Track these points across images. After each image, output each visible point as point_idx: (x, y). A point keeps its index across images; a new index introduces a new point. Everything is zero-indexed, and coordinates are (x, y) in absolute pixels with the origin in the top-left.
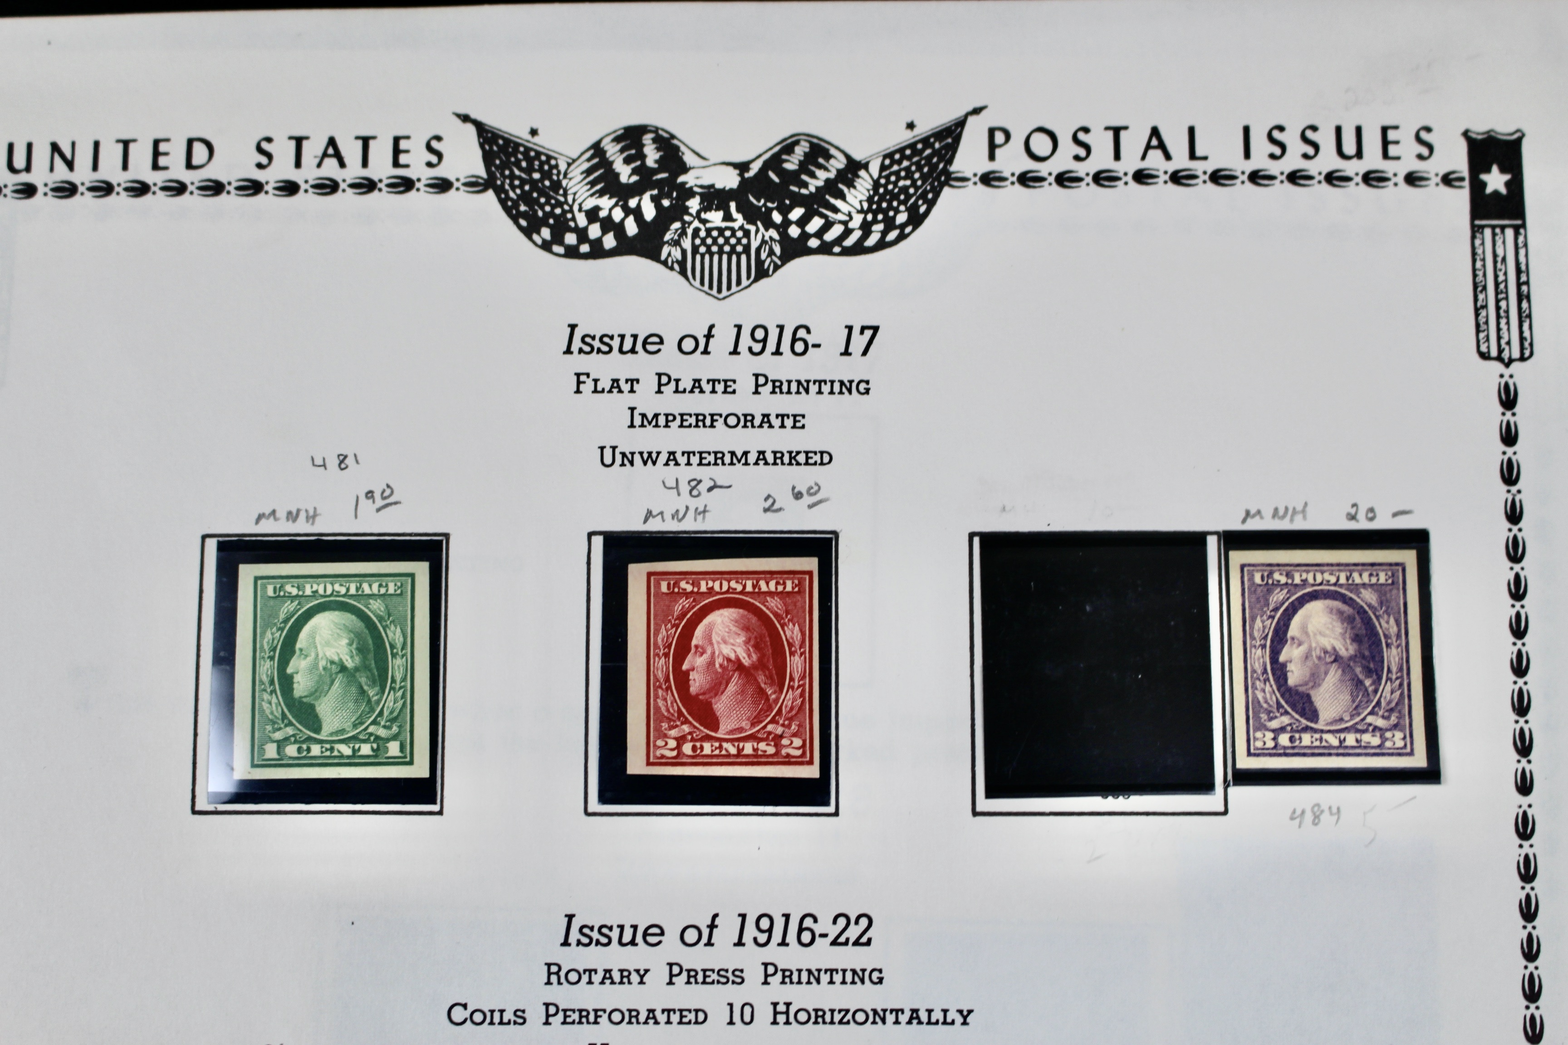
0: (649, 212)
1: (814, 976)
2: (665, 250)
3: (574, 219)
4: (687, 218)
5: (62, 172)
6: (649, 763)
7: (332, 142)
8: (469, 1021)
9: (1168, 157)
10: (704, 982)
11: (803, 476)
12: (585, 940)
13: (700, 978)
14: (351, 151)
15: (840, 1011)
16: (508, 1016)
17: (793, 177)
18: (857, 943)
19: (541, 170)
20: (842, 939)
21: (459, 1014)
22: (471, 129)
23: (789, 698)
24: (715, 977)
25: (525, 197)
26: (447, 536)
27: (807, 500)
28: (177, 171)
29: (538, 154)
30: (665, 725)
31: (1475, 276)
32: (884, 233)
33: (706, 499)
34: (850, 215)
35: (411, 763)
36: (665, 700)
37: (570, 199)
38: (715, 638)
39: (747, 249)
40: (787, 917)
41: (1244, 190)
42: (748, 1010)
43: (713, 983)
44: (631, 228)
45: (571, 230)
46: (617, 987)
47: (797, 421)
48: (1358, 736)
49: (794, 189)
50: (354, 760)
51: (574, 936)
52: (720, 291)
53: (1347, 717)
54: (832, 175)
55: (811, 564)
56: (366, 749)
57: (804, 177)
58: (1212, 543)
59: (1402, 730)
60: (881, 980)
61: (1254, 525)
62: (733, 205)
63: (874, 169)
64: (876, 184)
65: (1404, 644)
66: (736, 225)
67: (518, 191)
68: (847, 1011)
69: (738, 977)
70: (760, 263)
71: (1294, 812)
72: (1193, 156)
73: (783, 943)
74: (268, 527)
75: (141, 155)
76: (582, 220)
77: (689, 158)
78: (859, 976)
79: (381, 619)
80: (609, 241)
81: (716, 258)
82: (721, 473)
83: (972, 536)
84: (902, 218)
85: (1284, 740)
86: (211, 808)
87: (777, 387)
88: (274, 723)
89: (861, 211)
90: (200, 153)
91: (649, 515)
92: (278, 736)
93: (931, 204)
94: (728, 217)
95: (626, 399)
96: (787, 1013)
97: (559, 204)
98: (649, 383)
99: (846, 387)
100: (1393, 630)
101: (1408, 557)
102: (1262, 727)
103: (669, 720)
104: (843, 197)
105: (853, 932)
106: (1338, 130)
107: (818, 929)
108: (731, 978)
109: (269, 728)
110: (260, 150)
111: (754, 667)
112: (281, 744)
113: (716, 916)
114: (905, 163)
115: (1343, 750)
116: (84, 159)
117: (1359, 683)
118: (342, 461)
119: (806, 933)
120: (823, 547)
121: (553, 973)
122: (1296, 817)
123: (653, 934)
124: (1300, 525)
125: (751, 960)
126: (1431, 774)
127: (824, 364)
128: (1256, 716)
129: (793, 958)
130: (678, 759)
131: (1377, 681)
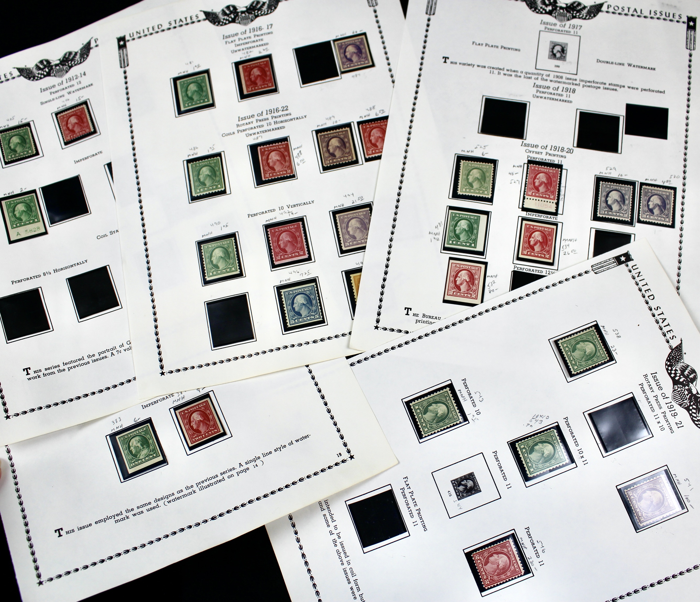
0: (233, 17)
1: (280, 116)
2: (236, 21)
3: (221, 20)
4: (239, 16)
5: (139, 35)
6: (247, 92)
7: (181, 19)
8: (226, 136)
11: (264, 47)
12: (242, 120)
13: (262, 120)
14: (184, 20)
16: (232, 133)
17: (255, 7)
18: (286, 110)
19: (215, 15)
20: (283, 110)
21: (224, 135)
25: (212, 19)
26: (209, 69)
27: (265, 50)
28: (157, 30)
29: (214, 13)
32: (270, 11)
33: (249, 54)
34: (265, 10)
35: (209, 102)
37: (220, 18)
38: (255, 73)
39: (249, 18)
40: (274, 109)
43: (264, 121)
44: (230, 19)
45: (220, 22)
46: (248, 125)
47: (262, 40)
51: (240, 119)
52: (246, 24)
53: (358, 60)
54: (261, 5)
55: (268, 59)
57: (257, 6)
58: (332, 42)
60: (291, 114)
61: (338, 38)
62: (246, 13)
63: (267, 2)
64: (268, 5)
66: (247, 15)
68: (286, 120)
69: (268, 119)
70: (252, 19)
73: (274, 113)
74: (181, 75)
75: (151, 29)
77: (238, 8)
78: (287, 115)
80: (227, 22)
81: (245, 20)
82: (251, 50)
83: (293, 49)
84: (273, 9)
85: (348, 66)
86: (178, 116)
87: (258, 36)
89: (267, 9)
90: (160, 26)
91: (241, 58)
95: (234, 43)
96: (277, 123)
97: (218, 19)
98: (237, 40)
99: (269, 33)
101: (364, 37)
102: (344, 65)
104: (263, 7)
105: (285, 109)
107: (279, 109)
108: (266, 119)
109: (186, 102)
110: (169, 23)
111: (262, 75)
113: (262, 111)
115: (358, 65)
116: (142, 32)
117: (359, 55)
118: (190, 63)
119: (277, 110)
120: (270, 56)
121: (238, 126)
122: (353, 76)
123: (253, 116)
124: (345, 36)
125: (269, 116)
126: (373, 65)
127: (265, 31)
128: (343, 63)
129: (276, 114)
130: (252, 90)
131: (362, 55)
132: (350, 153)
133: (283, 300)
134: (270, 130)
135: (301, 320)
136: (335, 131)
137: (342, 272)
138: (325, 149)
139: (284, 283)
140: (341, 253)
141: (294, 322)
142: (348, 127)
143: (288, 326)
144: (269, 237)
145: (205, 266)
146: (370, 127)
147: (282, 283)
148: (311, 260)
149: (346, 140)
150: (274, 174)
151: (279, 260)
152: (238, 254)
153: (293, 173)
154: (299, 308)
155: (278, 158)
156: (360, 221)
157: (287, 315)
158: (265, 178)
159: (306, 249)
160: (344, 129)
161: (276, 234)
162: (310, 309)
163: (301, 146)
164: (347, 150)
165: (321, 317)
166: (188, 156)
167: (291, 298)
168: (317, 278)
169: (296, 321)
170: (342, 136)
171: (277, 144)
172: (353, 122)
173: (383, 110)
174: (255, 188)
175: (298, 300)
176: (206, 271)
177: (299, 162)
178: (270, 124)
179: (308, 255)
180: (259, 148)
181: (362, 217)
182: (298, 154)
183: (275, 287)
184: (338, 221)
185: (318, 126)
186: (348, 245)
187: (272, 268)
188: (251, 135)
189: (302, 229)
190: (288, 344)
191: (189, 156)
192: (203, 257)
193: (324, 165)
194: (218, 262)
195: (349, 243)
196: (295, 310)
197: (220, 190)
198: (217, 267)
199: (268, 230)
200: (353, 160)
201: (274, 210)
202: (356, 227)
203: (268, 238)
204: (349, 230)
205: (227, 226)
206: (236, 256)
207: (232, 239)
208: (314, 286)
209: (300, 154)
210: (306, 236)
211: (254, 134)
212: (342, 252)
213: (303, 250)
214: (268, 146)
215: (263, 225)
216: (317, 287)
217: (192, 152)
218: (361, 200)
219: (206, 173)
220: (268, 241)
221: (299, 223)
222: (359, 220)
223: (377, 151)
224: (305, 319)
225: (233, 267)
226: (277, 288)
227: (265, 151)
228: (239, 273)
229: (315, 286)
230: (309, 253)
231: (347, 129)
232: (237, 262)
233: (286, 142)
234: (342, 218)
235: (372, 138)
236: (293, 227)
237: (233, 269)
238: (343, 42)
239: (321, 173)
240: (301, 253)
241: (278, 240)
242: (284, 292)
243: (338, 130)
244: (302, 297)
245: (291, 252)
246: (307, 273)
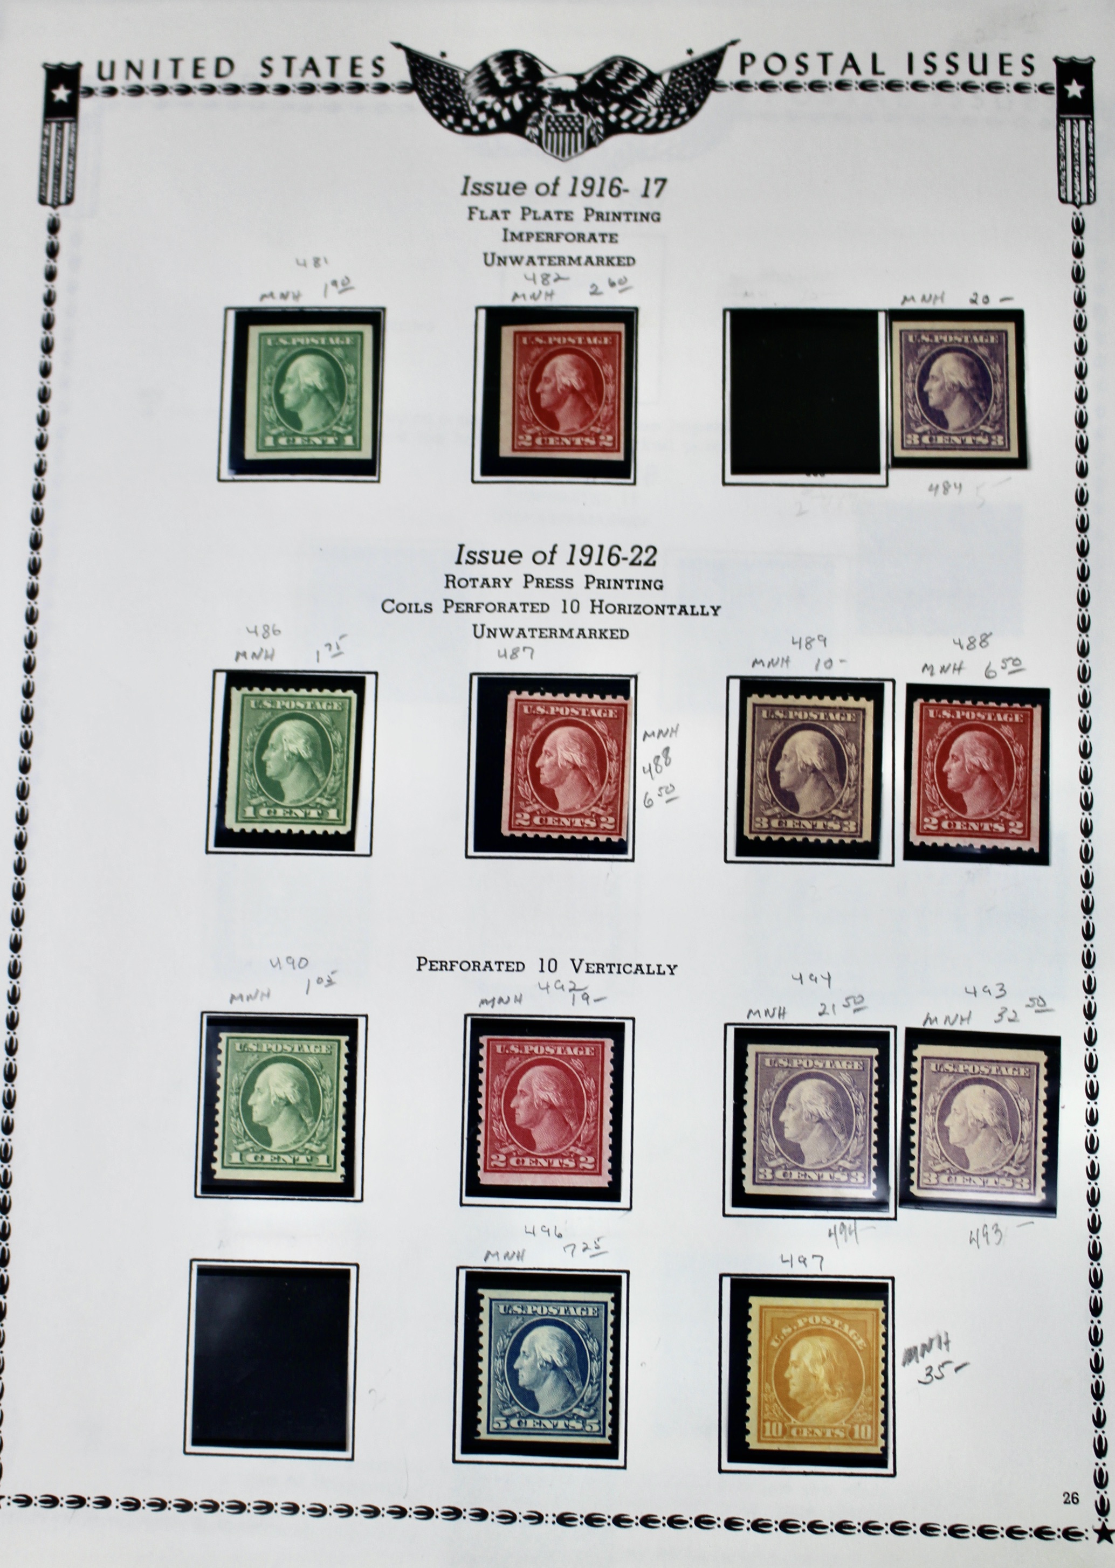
0: (518, 105)
1: (618, 584)
2: (528, 131)
3: (469, 110)
4: (543, 109)
5: (134, 80)
6: (514, 450)
7: (311, 61)
8: (395, 611)
9: (858, 72)
10: (548, 586)
11: (616, 273)
12: (471, 560)
13: (545, 584)
14: (324, 66)
15: (635, 606)
16: (421, 607)
17: (613, 84)
18: (647, 564)
19: (448, 79)
20: (637, 561)
21: (389, 606)
22: (402, 54)
23: (604, 411)
24: (554, 583)
25: (437, 96)
26: (384, 309)
27: (618, 287)
28: (210, 79)
29: (446, 68)
30: (524, 427)
31: (1059, 149)
32: (671, 120)
33: (553, 286)
34: (649, 109)
35: (360, 449)
36: (525, 411)
37: (466, 97)
38: (558, 373)
39: (581, 130)
40: (601, 547)
41: (908, 94)
42: (575, 604)
43: (553, 587)
44: (506, 115)
45: (466, 117)
46: (492, 589)
47: (613, 238)
48: (974, 438)
49: (613, 91)
50: (324, 447)
51: (464, 557)
52: (563, 155)
53: (967, 426)
54: (638, 82)
55: (620, 327)
56: (331, 441)
57: (620, 84)
58: (882, 318)
59: (1003, 434)
60: (661, 587)
61: (909, 306)
62: (573, 103)
63: (666, 79)
64: (667, 89)
65: (1005, 380)
66: (574, 114)
67: (433, 92)
68: (639, 606)
69: (570, 584)
70: (590, 137)
71: (931, 486)
72: (875, 71)
73: (599, 563)
74: (269, 303)
75: (186, 70)
76: (474, 110)
77: (545, 71)
78: (647, 584)
79: (341, 360)
80: (492, 124)
81: (561, 135)
82: (563, 270)
83: (725, 311)
84: (683, 110)
85: (926, 439)
86: (230, 477)
87: (600, 216)
88: (271, 424)
89: (657, 106)
90: (225, 67)
91: (516, 296)
92: (274, 432)
93: (702, 102)
94: (570, 109)
95: (502, 224)
96: (601, 607)
97: (459, 100)
98: (516, 213)
99: (645, 217)
100: (999, 371)
101: (1010, 327)
102: (911, 431)
103: (527, 423)
104: (644, 97)
105: (644, 557)
106: (971, 56)
107: (621, 555)
108: (565, 583)
109: (268, 427)
110: (264, 65)
111: (583, 391)
112: (276, 438)
113: (555, 546)
114: (686, 76)
115: (964, 447)
116: (148, 71)
117: (974, 405)
118: (317, 262)
119: (614, 557)
120: (628, 317)
121: (450, 580)
122: (933, 488)
123: (514, 557)
124: (939, 306)
125: (578, 573)
126: (1021, 462)
127: (631, 202)
128: (908, 424)
129: (605, 572)
130: (533, 448)
131: (987, 404)
132: (855, 804)
133: (484, 1328)
134: (571, 630)
135: (530, 1423)
136: (815, 701)
137: (721, 1276)
138: (761, 767)
139: (498, 1263)
140: (735, 1204)
141: (504, 1425)
142: (868, 699)
143: (479, 1434)
144: (481, 1070)
145: (219, 1118)
146: (953, 721)
147: (493, 1263)
148: (617, 1198)
149: (850, 749)
150: (550, 820)
151: (496, 1170)
152: (350, 1105)
153: (620, 834)
154: (534, 1375)
155: (579, 760)
156: (832, 1094)
157: (483, 1390)
158: (510, 828)
159: (607, 1153)
160: (851, 702)
161: (510, 1063)
162: (573, 1390)
163: (674, 731)
164: (847, 794)
165: (609, 1431)
166: (237, 659)
167: (513, 1331)
168: (624, 1276)
169: (514, 1423)
170: (838, 730)
171: (585, 698)
172: (893, 681)
173: (1016, 661)
174: (467, 857)
175: (538, 1346)
176: (218, 1142)
177: (653, 795)
178: (572, 607)
179: (610, 1178)
180: (513, 696)
181: (845, 1078)
182: (658, 757)
183: (463, 1273)
184: (750, 1072)
185: (755, 662)
186: (769, 1177)
187: (467, 1195)
188: (492, 633)
189: (609, 1067)
190: (467, 1504)
191: (241, 658)
192: (220, 1082)
193: (746, 832)
194: (270, 1118)
195: (774, 1170)
196: (517, 1380)
197: (331, 830)
198: (261, 1134)
199: (483, 1040)
200: (859, 840)
201: (520, 966)
202: (812, 1115)
203: (475, 1070)
204: (782, 1118)
205: (330, 982)
206: (342, 1110)
207: (339, 1041)
208: (606, 1304)
209: (662, 761)
210: (617, 1098)
211: (507, 633)
212: (741, 1198)
213: (596, 1153)
214: (548, 696)
215: (466, 1016)
216: (617, 1312)
217: (253, 644)
218: (855, 1011)
219: (293, 748)
220: (475, 1083)
221: (603, 1043)
222: (831, 1088)
223: (959, 825)
224: (548, 1424)
225: (323, 1152)
226: (469, 1275)
227: (534, 715)
228: (340, 1180)
229: (611, 1306)
230: (616, 1171)
231: (863, 703)
232: (342, 1134)
233: (620, 699)
234: (767, 1063)
235: (951, 766)
236: (576, 1051)
237: (322, 1160)
238: (925, 331)
239: (726, 861)
240: (587, 1162)
241: (511, 1092)
242: (491, 1300)
243: (827, 701)
244: (553, 1337)
245: (551, 1149)
246: (591, 1245)
